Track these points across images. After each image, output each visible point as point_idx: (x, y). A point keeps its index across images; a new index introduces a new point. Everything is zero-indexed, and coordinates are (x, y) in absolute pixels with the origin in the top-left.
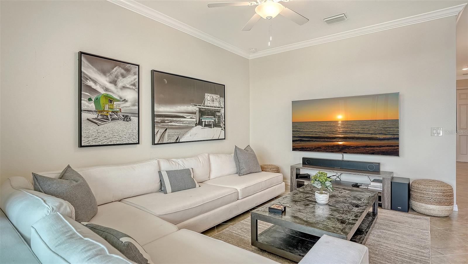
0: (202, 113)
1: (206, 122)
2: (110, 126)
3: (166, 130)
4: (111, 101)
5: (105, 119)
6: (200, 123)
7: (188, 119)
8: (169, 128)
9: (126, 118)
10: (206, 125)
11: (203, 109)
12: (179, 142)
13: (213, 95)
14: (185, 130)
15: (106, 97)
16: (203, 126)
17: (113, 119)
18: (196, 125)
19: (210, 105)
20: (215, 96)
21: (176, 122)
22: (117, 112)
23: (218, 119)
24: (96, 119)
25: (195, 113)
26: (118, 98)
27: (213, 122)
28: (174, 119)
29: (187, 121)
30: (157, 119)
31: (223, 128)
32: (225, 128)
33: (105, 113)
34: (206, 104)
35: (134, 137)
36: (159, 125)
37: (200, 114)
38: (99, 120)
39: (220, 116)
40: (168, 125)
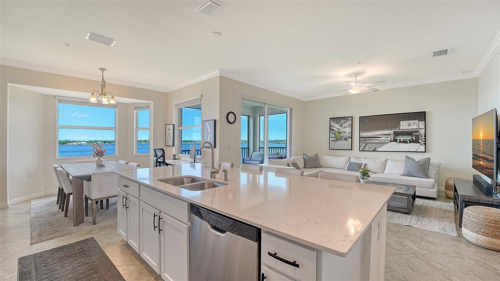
0: (396, 134)
1: (401, 139)
2: (339, 142)
3: (367, 144)
4: (340, 133)
5: (337, 140)
6: (395, 140)
7: (384, 138)
8: (369, 143)
9: (346, 139)
10: (400, 142)
11: (397, 131)
12: (376, 151)
13: (408, 121)
14: (381, 145)
15: (338, 132)
16: (398, 142)
17: (340, 140)
18: (391, 141)
19: (405, 128)
20: (411, 122)
21: (374, 140)
22: (342, 137)
23: (415, 138)
24: (334, 140)
25: (390, 135)
26: (343, 132)
27: (409, 140)
28: (373, 139)
29: (383, 139)
30: (361, 139)
31: (423, 144)
32: (425, 144)
33: (337, 138)
34: (401, 128)
35: (349, 147)
36: (363, 142)
37: (395, 135)
38: (335, 140)
39: (419, 135)
40: (368, 142)
